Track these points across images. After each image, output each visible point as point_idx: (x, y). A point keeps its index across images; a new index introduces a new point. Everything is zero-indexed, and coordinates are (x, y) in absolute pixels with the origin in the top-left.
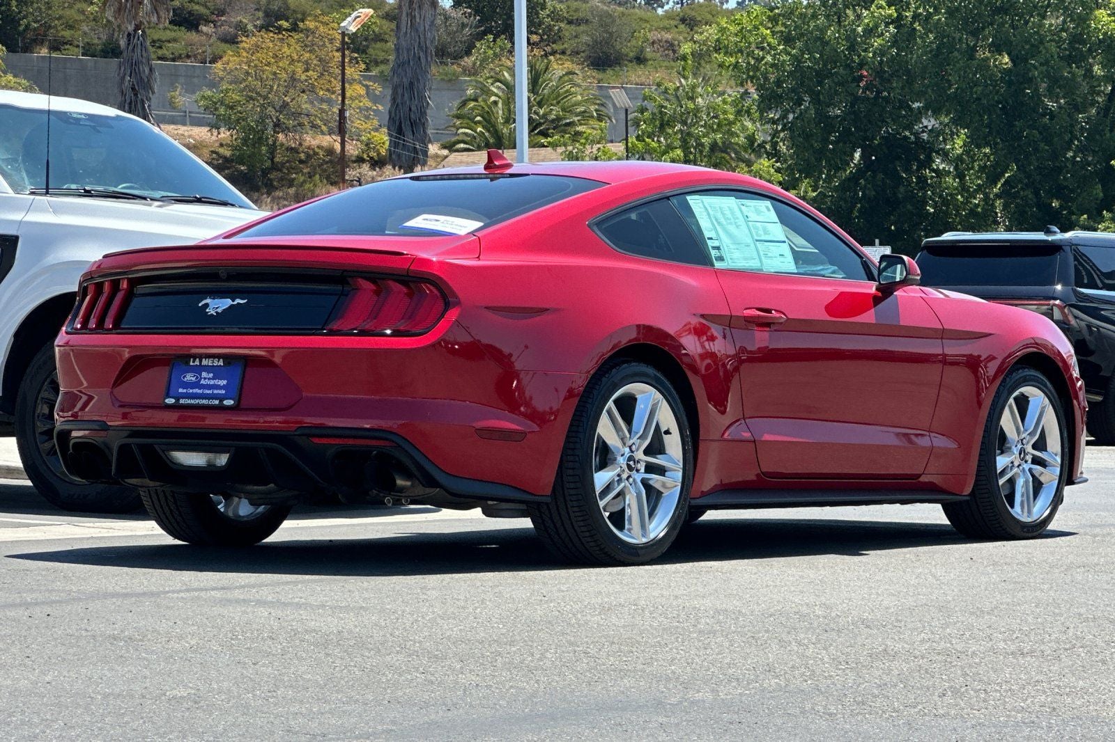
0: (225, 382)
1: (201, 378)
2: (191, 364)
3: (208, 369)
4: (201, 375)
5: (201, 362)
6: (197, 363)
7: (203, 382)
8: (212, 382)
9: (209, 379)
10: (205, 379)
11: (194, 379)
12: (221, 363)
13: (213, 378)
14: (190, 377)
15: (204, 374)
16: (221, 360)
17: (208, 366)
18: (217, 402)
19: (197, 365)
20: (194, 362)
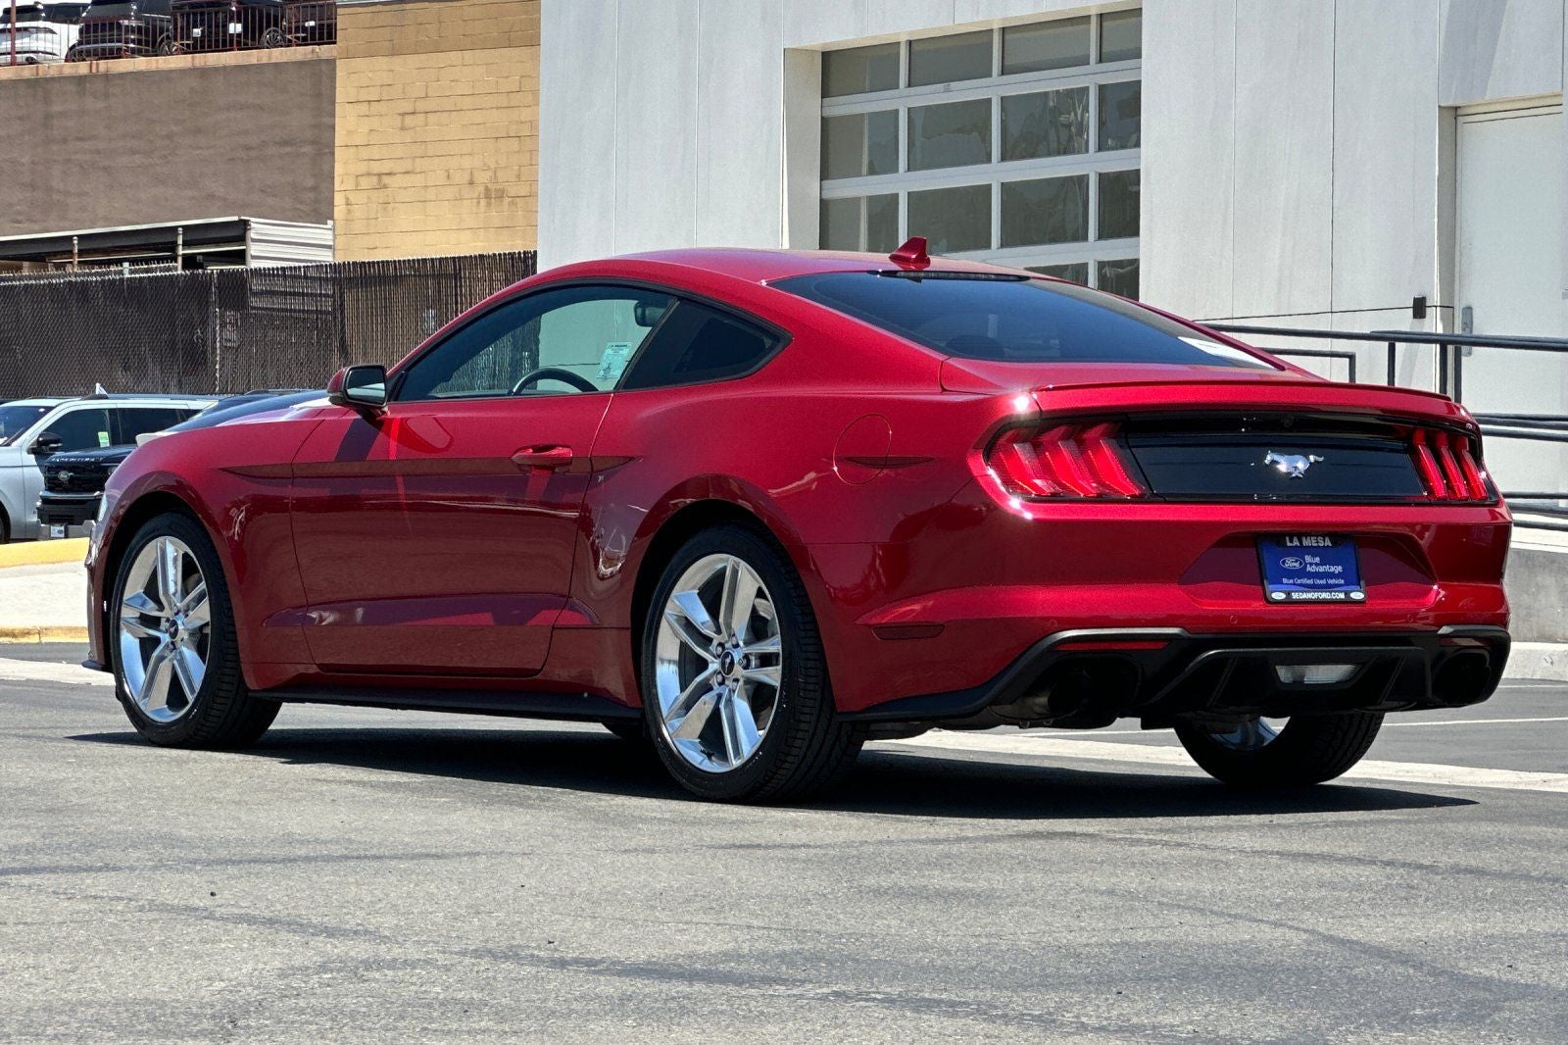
0: (1338, 569)
1: (1306, 564)
2: (1289, 544)
3: (1313, 551)
4: (1304, 561)
5: (1300, 541)
6: (1296, 543)
7: (1309, 569)
8: (1321, 569)
9: (1317, 564)
10: (1311, 564)
11: (1297, 565)
12: (1328, 543)
13: (1322, 564)
14: (1291, 563)
15: (1308, 559)
16: (1327, 539)
17: (1312, 547)
18: (1342, 596)
19: (1296, 546)
20: (1291, 541)
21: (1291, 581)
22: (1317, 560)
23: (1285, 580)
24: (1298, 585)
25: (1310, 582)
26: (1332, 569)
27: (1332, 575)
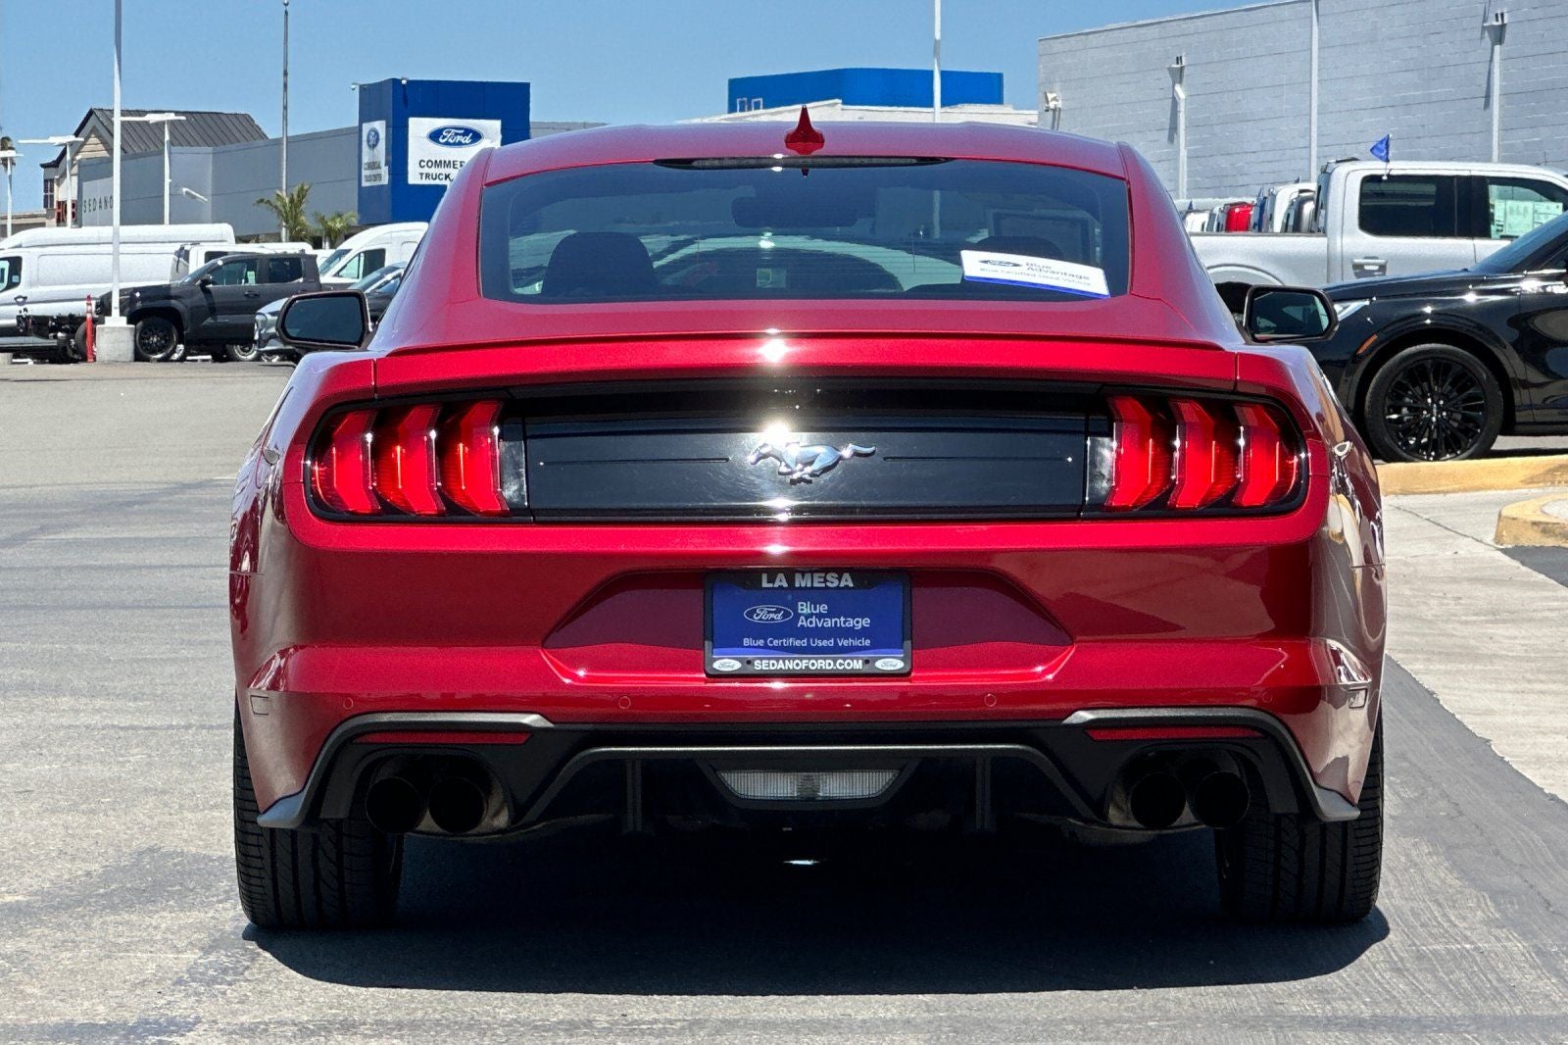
0: (866, 622)
1: (798, 616)
2: (765, 584)
3: (811, 595)
4: (795, 610)
5: (791, 580)
6: (781, 581)
7: (802, 622)
8: (829, 623)
10: (808, 616)
11: (778, 617)
12: (847, 581)
13: (830, 615)
14: (764, 614)
15: (804, 608)
16: (847, 576)
17: (812, 588)
18: (857, 665)
19: (781, 587)
20: (771, 580)
21: (761, 642)
22: (823, 608)
23: (746, 641)
24: (774, 648)
25: (804, 643)
26: (851, 623)
27: (849, 633)
